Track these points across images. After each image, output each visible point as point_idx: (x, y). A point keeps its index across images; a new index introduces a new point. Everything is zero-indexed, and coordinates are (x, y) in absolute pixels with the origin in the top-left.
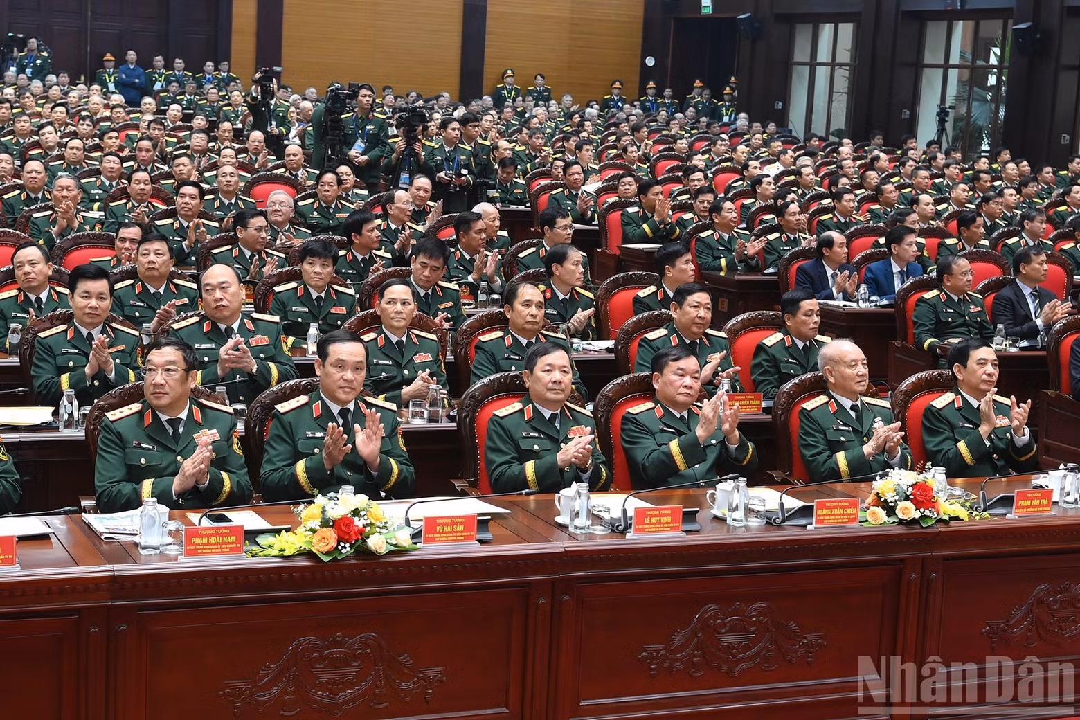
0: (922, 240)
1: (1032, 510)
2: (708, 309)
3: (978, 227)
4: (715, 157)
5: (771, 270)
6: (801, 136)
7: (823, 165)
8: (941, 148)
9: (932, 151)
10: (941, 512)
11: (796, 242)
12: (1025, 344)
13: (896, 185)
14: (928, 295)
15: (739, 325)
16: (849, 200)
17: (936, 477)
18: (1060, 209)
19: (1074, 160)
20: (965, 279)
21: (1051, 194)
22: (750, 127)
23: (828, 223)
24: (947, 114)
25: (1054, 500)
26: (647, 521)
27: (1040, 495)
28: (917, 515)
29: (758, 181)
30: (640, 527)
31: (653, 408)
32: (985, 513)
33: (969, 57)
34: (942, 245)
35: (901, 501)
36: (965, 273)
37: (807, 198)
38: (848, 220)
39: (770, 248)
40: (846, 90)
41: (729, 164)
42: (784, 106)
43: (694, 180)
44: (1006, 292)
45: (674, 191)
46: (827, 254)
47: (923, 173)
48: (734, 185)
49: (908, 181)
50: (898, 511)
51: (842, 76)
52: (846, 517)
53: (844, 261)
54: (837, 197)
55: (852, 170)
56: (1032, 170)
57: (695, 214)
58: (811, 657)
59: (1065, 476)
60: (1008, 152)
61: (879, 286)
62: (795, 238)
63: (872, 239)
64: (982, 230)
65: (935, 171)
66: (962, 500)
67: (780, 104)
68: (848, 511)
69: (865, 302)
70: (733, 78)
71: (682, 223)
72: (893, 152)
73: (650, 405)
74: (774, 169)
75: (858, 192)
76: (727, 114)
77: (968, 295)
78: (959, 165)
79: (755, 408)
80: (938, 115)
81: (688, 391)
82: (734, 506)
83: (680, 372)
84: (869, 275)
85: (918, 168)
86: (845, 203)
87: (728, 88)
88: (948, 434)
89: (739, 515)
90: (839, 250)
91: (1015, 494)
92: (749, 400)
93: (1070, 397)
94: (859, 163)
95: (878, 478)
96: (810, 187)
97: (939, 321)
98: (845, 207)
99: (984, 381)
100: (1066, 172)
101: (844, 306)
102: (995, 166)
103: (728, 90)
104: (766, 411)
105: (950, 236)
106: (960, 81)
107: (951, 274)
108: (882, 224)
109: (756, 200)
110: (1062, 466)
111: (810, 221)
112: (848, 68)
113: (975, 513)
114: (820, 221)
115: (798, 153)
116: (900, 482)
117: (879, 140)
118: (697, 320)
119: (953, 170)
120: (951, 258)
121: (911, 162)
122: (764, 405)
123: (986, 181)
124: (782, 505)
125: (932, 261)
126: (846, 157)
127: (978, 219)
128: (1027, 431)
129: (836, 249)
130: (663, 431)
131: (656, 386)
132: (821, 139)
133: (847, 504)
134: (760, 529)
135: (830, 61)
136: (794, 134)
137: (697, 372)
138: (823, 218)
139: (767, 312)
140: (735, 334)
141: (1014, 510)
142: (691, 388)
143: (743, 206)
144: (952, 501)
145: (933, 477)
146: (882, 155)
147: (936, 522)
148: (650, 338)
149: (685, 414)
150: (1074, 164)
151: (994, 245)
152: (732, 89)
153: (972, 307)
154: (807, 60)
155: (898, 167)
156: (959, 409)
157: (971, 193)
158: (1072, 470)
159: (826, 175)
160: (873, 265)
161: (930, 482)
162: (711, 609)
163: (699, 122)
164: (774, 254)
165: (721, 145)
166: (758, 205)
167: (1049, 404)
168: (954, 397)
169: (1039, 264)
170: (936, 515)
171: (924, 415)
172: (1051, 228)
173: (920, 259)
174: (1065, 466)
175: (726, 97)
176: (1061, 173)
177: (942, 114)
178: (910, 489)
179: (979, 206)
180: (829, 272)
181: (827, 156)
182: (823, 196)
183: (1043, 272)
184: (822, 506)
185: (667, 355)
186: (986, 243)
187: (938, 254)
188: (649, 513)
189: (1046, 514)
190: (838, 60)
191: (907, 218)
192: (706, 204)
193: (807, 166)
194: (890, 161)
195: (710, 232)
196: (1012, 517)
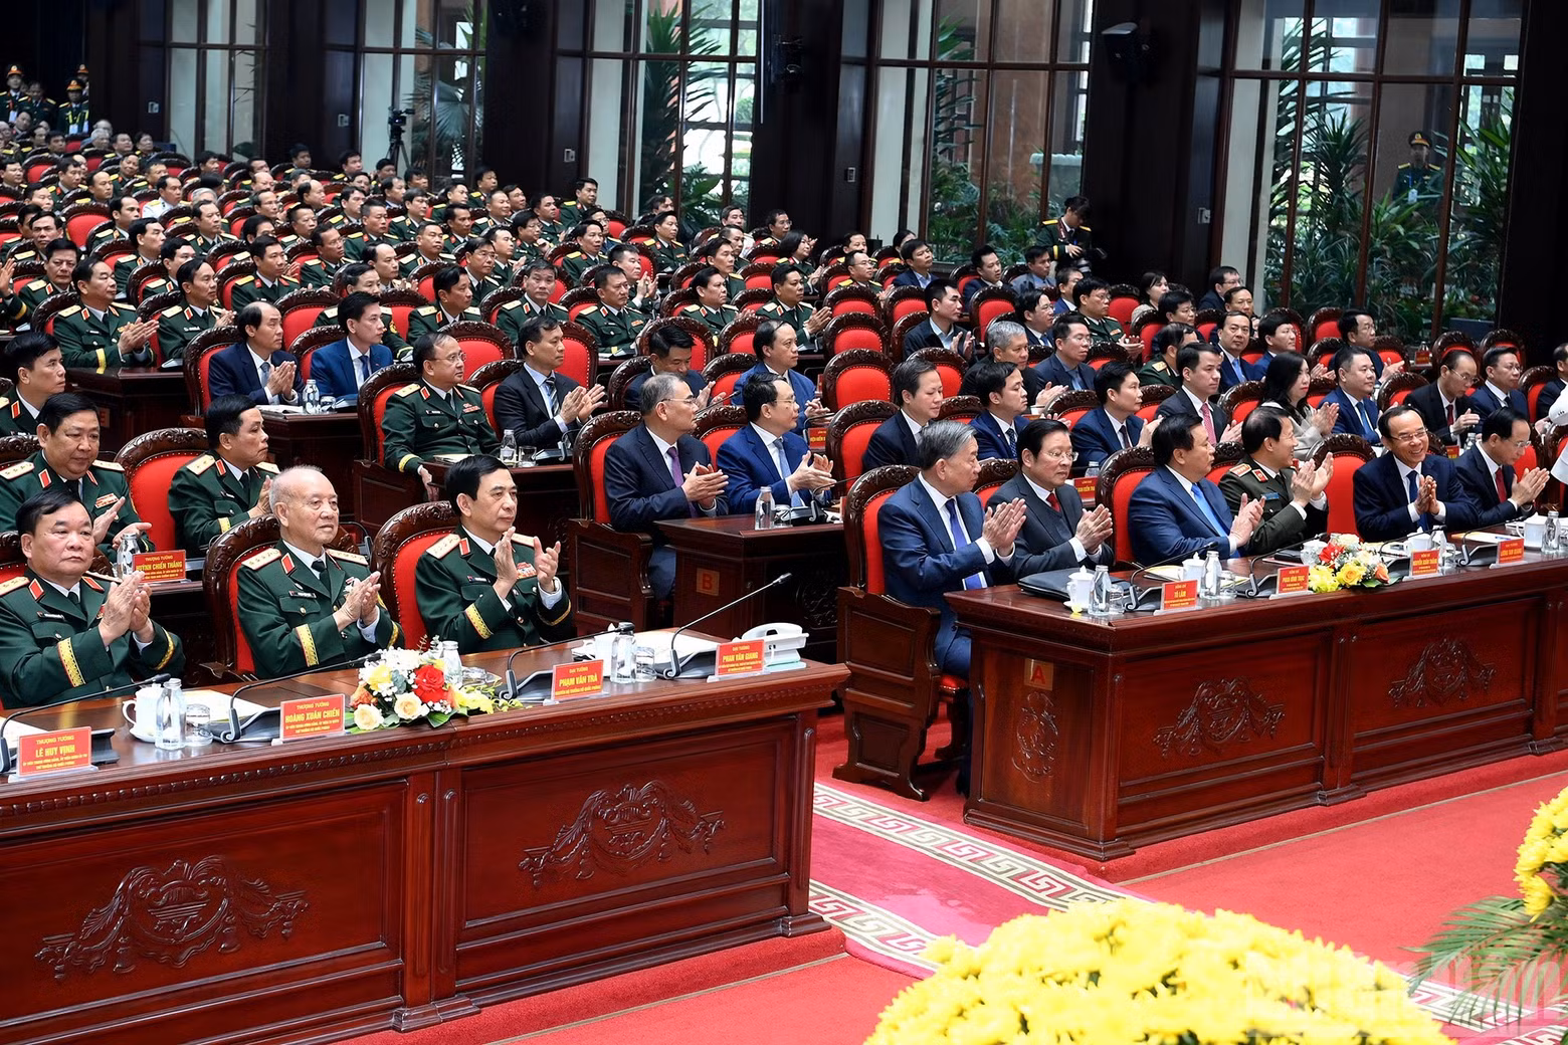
0: (388, 311)
1: (577, 690)
2: (94, 437)
3: (463, 289)
4: (66, 191)
5: (172, 363)
6: (190, 154)
7: (229, 199)
8: (396, 170)
9: (386, 176)
10: (457, 703)
11: (207, 319)
12: (543, 455)
13: (339, 227)
14: (404, 392)
15: (138, 451)
16: (276, 255)
17: (446, 655)
18: (571, 256)
19: (583, 186)
20: (454, 365)
21: (555, 234)
22: (112, 140)
23: (249, 289)
24: (403, 120)
25: (605, 674)
26: (39, 753)
27: (586, 669)
28: (424, 711)
29: (138, 228)
30: (30, 763)
31: (27, 586)
32: (515, 701)
33: (429, 38)
34: (414, 316)
35: (399, 692)
36: (453, 357)
37: (212, 250)
38: (276, 283)
39: (167, 330)
40: (251, 86)
41: (87, 200)
42: (162, 108)
43: (39, 229)
44: (512, 382)
45: (9, 246)
46: (251, 334)
47: (378, 210)
48: (100, 235)
49: (354, 221)
50: (397, 708)
51: (245, 63)
52: (325, 723)
53: (278, 346)
54: (258, 250)
55: (275, 206)
56: (527, 200)
57: (48, 282)
58: (287, 927)
59: (616, 640)
60: (493, 174)
61: (335, 381)
62: (204, 313)
63: (317, 311)
64: (470, 293)
65: (394, 206)
66: (483, 685)
67: (156, 106)
68: (329, 714)
69: (314, 404)
70: (83, 67)
71: (27, 295)
72: (329, 178)
73: (21, 581)
74: (156, 209)
75: (286, 239)
76: (74, 122)
77: (460, 388)
78: (427, 196)
79: (175, 572)
80: (391, 121)
81: (77, 554)
82: (165, 720)
83: (61, 528)
84: (318, 364)
85: (369, 203)
86: (270, 260)
87: (73, 82)
88: (452, 594)
89: (174, 731)
90: (268, 328)
91: (553, 671)
92: (166, 561)
93: (609, 527)
94: (282, 194)
95: (366, 663)
96: (215, 234)
97: (420, 429)
98: (270, 266)
99: (502, 519)
100: (573, 203)
101: (285, 412)
102: (475, 195)
103: (73, 85)
104: (192, 575)
105: (424, 303)
106: (417, 72)
107: (434, 359)
108: (326, 289)
109: (138, 256)
110: (611, 627)
111: (221, 288)
112: (252, 52)
113: (502, 701)
114: (236, 288)
115: (190, 182)
116: (398, 667)
117: (304, 158)
118: (78, 454)
119: (419, 205)
120: (431, 336)
121: (357, 194)
122: (188, 567)
123: (464, 219)
124: (234, 712)
125: (403, 340)
126: (264, 187)
127: (462, 277)
128: (558, 583)
129: (265, 327)
130: (43, 619)
131: (28, 554)
132: (221, 158)
133: (327, 704)
134: (203, 749)
135: (227, 42)
136: (179, 151)
137: (87, 524)
138: (240, 282)
139: (179, 430)
140: (133, 463)
141: (553, 693)
142: (80, 549)
143: (118, 267)
144: (469, 687)
145: (442, 656)
146: (315, 184)
147: (451, 718)
148: (8, 477)
149: (76, 589)
150: (584, 191)
151: (486, 315)
152: (82, 84)
153: (466, 405)
154: (193, 40)
155: (339, 200)
156: (467, 557)
157: (446, 236)
158: (626, 631)
159: (236, 215)
160: (323, 350)
161: (440, 664)
162: (139, 873)
163: (34, 135)
164: (174, 338)
165: (74, 173)
166: (141, 265)
167: (581, 539)
168: (459, 540)
169: (551, 342)
170: (450, 710)
171: (418, 568)
172: (561, 285)
173: (386, 337)
174: (616, 625)
175: (72, 96)
176: (567, 204)
177: (396, 122)
178: (413, 676)
179: (460, 256)
180: (258, 361)
181: (232, 186)
182: (234, 249)
183: (558, 354)
184: (291, 711)
185: (37, 506)
186: (475, 311)
187: (410, 330)
188: (41, 742)
189: (594, 696)
190: (239, 41)
191: (360, 277)
192: (64, 266)
193: (209, 202)
194: (327, 191)
195: (76, 308)
196: (552, 702)
